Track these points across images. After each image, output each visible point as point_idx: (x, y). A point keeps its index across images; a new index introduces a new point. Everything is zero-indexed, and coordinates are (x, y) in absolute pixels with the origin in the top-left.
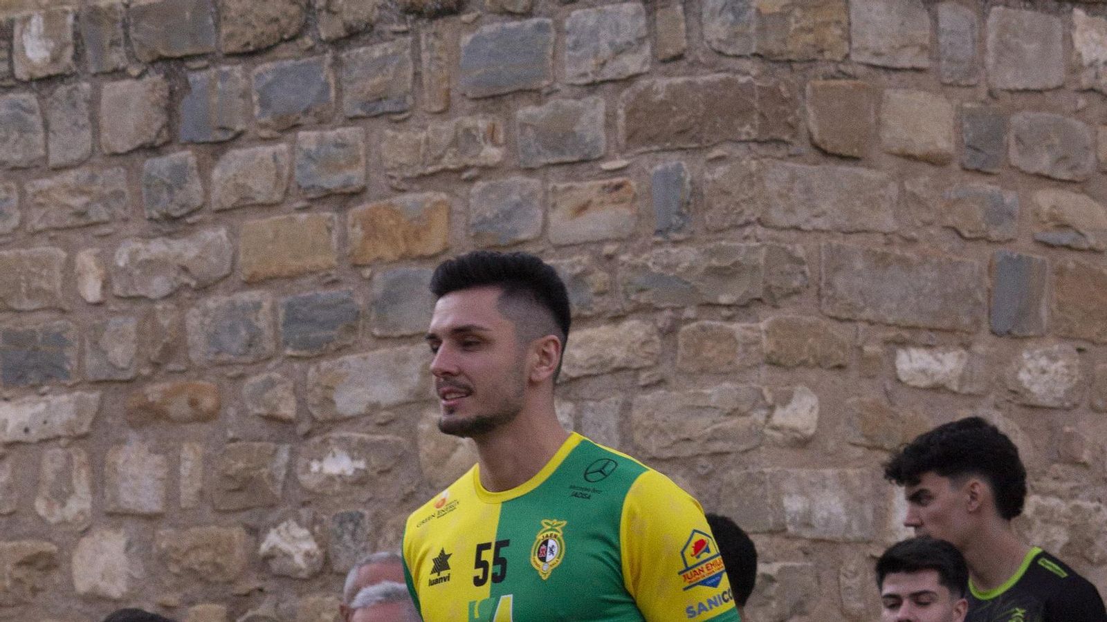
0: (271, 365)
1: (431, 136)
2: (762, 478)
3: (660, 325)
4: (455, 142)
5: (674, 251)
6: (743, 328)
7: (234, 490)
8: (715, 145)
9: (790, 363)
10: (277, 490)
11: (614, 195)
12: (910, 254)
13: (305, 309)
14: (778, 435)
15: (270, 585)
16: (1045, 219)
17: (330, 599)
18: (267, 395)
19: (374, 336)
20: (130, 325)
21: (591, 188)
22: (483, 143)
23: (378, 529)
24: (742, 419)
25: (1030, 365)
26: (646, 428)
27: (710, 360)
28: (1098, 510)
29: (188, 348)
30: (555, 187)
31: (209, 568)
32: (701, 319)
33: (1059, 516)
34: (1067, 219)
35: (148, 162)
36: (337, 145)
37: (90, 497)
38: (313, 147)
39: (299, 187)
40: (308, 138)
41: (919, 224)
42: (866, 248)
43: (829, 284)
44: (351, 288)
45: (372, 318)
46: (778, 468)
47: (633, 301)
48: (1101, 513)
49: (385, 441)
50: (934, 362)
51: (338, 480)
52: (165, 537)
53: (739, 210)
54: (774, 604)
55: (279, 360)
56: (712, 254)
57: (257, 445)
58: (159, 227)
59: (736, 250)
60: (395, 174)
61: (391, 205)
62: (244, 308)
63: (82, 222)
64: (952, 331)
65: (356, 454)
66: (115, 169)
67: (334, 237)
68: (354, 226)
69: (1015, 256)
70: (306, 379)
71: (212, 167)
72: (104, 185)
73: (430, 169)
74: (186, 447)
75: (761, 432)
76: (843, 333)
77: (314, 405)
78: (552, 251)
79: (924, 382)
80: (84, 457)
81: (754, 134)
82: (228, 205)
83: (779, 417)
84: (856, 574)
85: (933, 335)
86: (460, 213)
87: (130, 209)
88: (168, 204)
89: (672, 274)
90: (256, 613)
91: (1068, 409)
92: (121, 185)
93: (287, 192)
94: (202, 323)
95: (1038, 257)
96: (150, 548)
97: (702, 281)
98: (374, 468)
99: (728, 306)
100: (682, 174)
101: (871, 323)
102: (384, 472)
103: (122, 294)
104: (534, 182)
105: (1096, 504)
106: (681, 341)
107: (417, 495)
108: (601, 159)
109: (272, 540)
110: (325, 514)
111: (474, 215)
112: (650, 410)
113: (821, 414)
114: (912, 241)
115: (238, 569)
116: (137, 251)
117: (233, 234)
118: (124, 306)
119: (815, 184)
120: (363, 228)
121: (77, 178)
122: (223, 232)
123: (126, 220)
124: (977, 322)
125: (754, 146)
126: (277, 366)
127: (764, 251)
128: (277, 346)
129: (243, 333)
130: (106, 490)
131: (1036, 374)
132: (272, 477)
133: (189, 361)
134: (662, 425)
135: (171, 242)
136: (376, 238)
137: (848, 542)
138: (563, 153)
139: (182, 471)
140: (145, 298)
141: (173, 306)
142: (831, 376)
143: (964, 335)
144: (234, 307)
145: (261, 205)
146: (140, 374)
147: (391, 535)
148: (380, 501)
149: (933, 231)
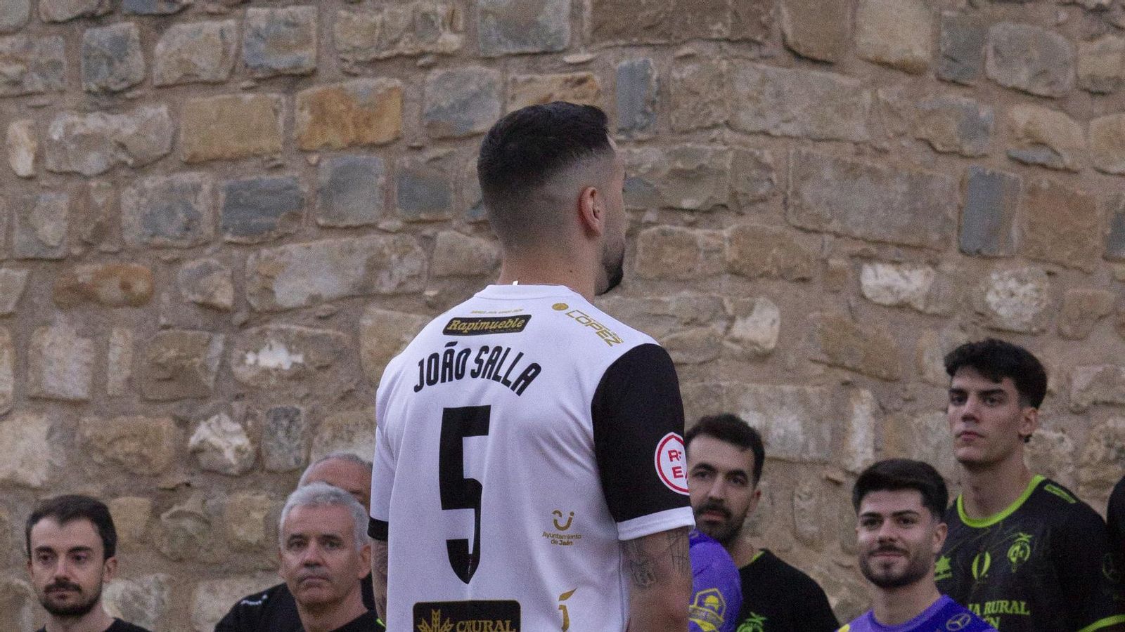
0: (208, 251)
1: (387, 19)
2: (719, 391)
4: (412, 27)
5: (636, 151)
6: (705, 235)
7: (165, 380)
8: (684, 42)
9: (752, 274)
11: (576, 89)
12: (880, 165)
13: (247, 194)
14: (737, 348)
15: (198, 481)
16: (1021, 135)
18: (202, 282)
19: (318, 226)
20: (63, 202)
21: (553, 81)
22: (441, 29)
23: (315, 426)
24: (699, 329)
25: (999, 287)
27: (668, 266)
28: (1062, 440)
29: (121, 229)
30: (514, 80)
31: (135, 460)
32: (663, 223)
34: (1044, 137)
35: (88, 32)
36: (287, 24)
37: (12, 379)
38: (263, 25)
39: (247, 66)
40: (257, 15)
41: (891, 135)
42: (835, 157)
43: (796, 194)
44: (297, 174)
45: (317, 206)
46: (736, 382)
48: (1064, 444)
49: (326, 335)
50: (899, 279)
51: (275, 373)
52: (90, 425)
53: (706, 111)
55: (217, 246)
56: (676, 155)
57: (190, 333)
58: (97, 100)
59: (702, 154)
60: (348, 57)
61: (341, 88)
62: (183, 190)
63: (16, 91)
64: (920, 248)
65: (294, 347)
66: (53, 38)
67: (281, 119)
68: (302, 109)
69: (988, 173)
70: (245, 266)
71: (155, 41)
72: (41, 54)
73: (385, 54)
74: (115, 333)
75: (720, 344)
76: (809, 245)
77: (251, 294)
79: (889, 300)
80: (7, 337)
81: (726, 33)
82: (170, 82)
83: (739, 329)
84: (810, 496)
85: (901, 251)
86: (414, 101)
87: (66, 81)
88: (105, 78)
89: (634, 175)
90: (181, 508)
91: (1035, 335)
92: (59, 55)
93: (232, 72)
94: (137, 203)
95: (1012, 175)
96: (73, 436)
97: (665, 183)
98: (313, 363)
99: (691, 211)
100: (649, 72)
101: (837, 235)
102: (324, 368)
103: (55, 169)
104: (494, 73)
105: (1060, 434)
106: (640, 245)
107: (357, 394)
108: (564, 51)
109: (203, 433)
110: (258, 408)
111: (428, 105)
113: (782, 327)
114: (883, 152)
115: (165, 462)
116: (73, 125)
117: (174, 112)
118: (57, 181)
119: (786, 89)
120: (312, 112)
121: (13, 45)
122: (163, 109)
123: (62, 92)
124: (946, 240)
125: (725, 46)
126: (216, 252)
127: (731, 154)
128: (216, 231)
129: (181, 215)
130: (30, 374)
131: (1004, 297)
132: (205, 367)
133: (122, 240)
135: (109, 117)
136: (326, 124)
137: (803, 463)
138: (525, 43)
139: (111, 356)
140: (79, 174)
141: (110, 185)
142: (794, 288)
143: (932, 252)
144: (172, 189)
145: (206, 83)
146: (71, 254)
147: (327, 434)
148: (317, 398)
149: (905, 143)
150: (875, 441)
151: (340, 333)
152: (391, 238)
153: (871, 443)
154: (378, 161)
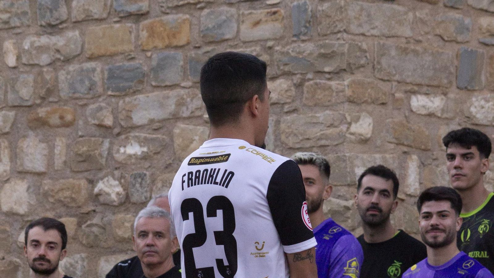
0: (101, 99)
2: (345, 158)
3: (295, 82)
5: (302, 45)
6: (336, 84)
7: (82, 161)
9: (359, 102)
10: (103, 161)
11: (273, 17)
12: (419, 48)
13: (118, 72)
14: (353, 137)
15: (99, 209)
16: (485, 31)
17: (128, 216)
18: (98, 114)
19: (152, 85)
20: (31, 78)
21: (261, 13)
23: (153, 182)
24: (334, 129)
25: (476, 104)
26: (287, 133)
27: (319, 100)
29: (59, 90)
30: (243, 14)
31: (68, 200)
32: (316, 79)
33: (489, 179)
37: (9, 163)
39: (116, 11)
41: (423, 33)
42: (397, 45)
43: (379, 63)
44: (141, 62)
45: (151, 77)
46: (352, 154)
47: (282, 70)
49: (157, 138)
50: (429, 102)
51: (134, 157)
52: (47, 184)
53: (335, 25)
54: (350, 221)
55: (105, 97)
56: (322, 46)
57: (93, 139)
58: (45, 29)
59: (333, 45)
60: (164, 5)
61: (161, 20)
62: (88, 71)
63: (7, 26)
64: (438, 87)
65: (142, 144)
66: (24, 1)
67: (133, 35)
68: (143, 30)
69: (469, 50)
70: (118, 106)
72: (18, 8)
73: (181, 3)
74: (58, 140)
75: (345, 136)
76: (385, 87)
77: (122, 120)
78: (242, 44)
79: (424, 112)
80: (6, 144)
82: (80, 20)
83: (353, 128)
85: (429, 88)
86: (196, 25)
87: (30, 21)
88: (49, 18)
89: (301, 57)
90: (92, 222)
91: (493, 126)
92: (27, 8)
93: (109, 13)
94: (66, 78)
95: (481, 50)
96: (39, 190)
97: (316, 60)
98: (151, 151)
99: (329, 73)
100: (307, 7)
101: (399, 82)
102: (157, 153)
103: (26, 63)
104: (233, 10)
106: (305, 89)
107: (173, 165)
109: (100, 186)
110: (127, 173)
111: (202, 26)
112: (289, 124)
113: (374, 127)
114: (419, 42)
115: (83, 200)
116: (34, 42)
117: (82, 34)
118: (28, 69)
119: (372, 13)
120: (147, 32)
121: (4, 4)
122: (77, 33)
123: (29, 26)
124: (450, 82)
126: (104, 100)
127: (347, 45)
128: (104, 90)
129: (87, 83)
130: (18, 161)
131: (479, 109)
132: (100, 155)
133: (60, 97)
134: (295, 132)
135: (50, 37)
136: (154, 37)
139: (56, 151)
140: (38, 65)
141: (52, 69)
142: (379, 108)
143: (444, 89)
144: (82, 70)
145: (97, 20)
146: (35, 103)
147: (159, 185)
148: (154, 167)
149: (429, 37)
150: (420, 179)
151: (164, 137)
152: (187, 91)
153: (418, 180)
154: (180, 55)
